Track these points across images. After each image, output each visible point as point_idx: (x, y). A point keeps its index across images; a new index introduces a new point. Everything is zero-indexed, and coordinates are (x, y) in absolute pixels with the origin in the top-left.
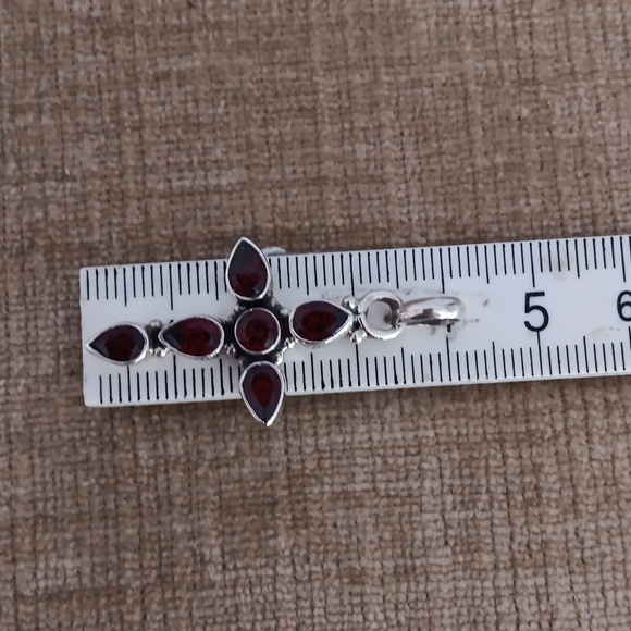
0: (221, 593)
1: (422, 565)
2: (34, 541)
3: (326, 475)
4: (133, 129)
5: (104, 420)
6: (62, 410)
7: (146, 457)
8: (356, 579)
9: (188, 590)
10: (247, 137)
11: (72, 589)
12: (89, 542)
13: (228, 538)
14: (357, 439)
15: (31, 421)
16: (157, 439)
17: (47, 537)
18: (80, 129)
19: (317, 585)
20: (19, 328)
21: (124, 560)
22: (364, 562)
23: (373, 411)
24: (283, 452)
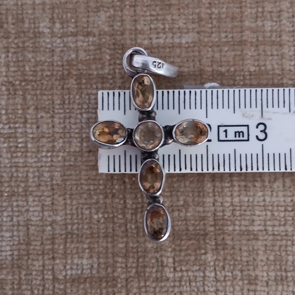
0: (172, 284)
1: (292, 276)
2: (65, 248)
3: (237, 220)
4: (130, 6)
5: (108, 180)
6: (83, 173)
7: (131, 203)
8: (252, 282)
9: (153, 281)
10: (199, 14)
11: (86, 276)
12: (97, 250)
13: (178, 253)
14: (256, 200)
15: (66, 178)
16: (137, 193)
17: (73, 246)
18: (98, 5)
19: (229, 283)
20: (60, 123)
21: (117, 262)
22: (257, 272)
23: (267, 184)
24: (212, 205)
